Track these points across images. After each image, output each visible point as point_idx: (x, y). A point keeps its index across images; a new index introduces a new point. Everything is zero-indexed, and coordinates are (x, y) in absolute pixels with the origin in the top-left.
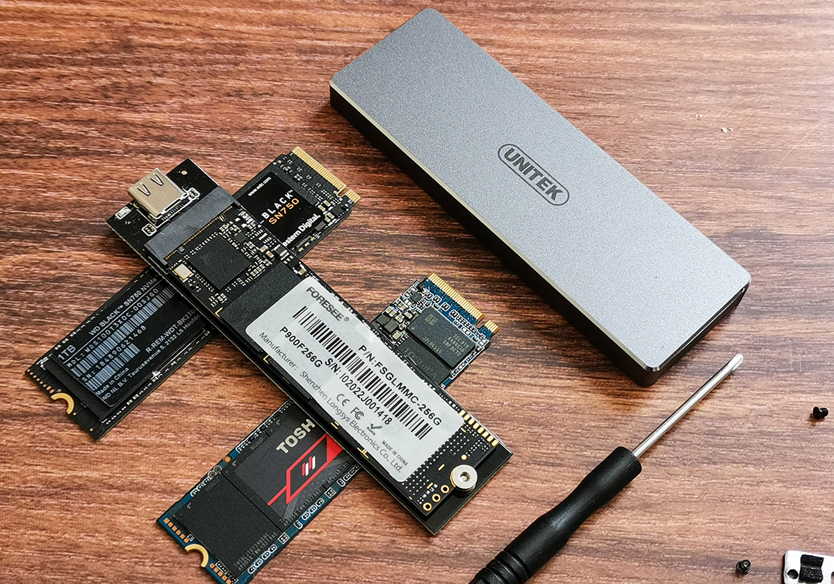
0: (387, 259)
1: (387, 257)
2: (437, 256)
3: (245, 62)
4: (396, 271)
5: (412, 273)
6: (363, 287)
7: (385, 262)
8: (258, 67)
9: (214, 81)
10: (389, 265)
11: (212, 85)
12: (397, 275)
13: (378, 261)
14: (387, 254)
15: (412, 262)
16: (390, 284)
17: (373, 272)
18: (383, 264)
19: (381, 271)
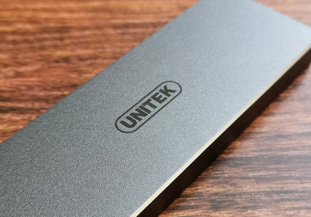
0: (227, 180)
1: (227, 178)
2: (275, 172)
3: (70, 38)
4: (239, 190)
5: (255, 190)
6: (210, 209)
7: (226, 183)
8: (82, 40)
9: (44, 53)
10: (231, 185)
11: (42, 56)
12: (241, 194)
13: (219, 183)
14: (226, 175)
15: (253, 180)
16: (237, 203)
17: (216, 194)
18: (225, 185)
19: (224, 192)
